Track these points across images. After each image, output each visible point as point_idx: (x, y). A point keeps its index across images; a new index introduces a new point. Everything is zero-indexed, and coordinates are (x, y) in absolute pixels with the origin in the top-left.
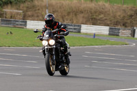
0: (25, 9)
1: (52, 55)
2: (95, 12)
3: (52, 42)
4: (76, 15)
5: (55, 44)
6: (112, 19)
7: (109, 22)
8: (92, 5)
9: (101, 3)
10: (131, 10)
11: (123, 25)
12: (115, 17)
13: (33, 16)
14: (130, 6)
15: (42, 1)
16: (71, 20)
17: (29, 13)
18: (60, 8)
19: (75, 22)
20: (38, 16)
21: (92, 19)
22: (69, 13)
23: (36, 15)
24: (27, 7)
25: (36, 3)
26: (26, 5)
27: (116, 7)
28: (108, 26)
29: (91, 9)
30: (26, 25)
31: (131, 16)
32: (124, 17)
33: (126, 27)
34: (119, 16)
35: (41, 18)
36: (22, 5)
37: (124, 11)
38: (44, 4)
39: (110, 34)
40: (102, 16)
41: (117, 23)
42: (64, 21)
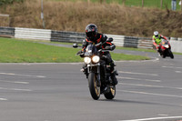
0: (13, 12)
1: (97, 74)
2: (106, 17)
3: (96, 59)
4: (80, 20)
5: (100, 62)
6: (128, 25)
7: (124, 30)
8: (102, 7)
9: (113, 4)
10: (154, 13)
11: (143, 33)
12: (132, 23)
13: (23, 21)
14: (152, 8)
15: (35, 2)
16: (74, 27)
17: (19, 18)
18: (60, 10)
19: (78, 29)
20: (29, 22)
21: (101, 25)
22: (71, 18)
23: (26, 20)
24: (16, 10)
25: (27, 4)
26: (14, 6)
27: (133, 10)
28: (123, 34)
29: (101, 12)
30: (13, 34)
31: (154, 21)
32: (144, 22)
33: (147, 36)
34: (138, 21)
35: (34, 24)
36: (9, 7)
37: (144, 14)
38: (37, 6)
39: (125, 46)
40: (115, 21)
41: (135, 31)
42: (64, 28)
